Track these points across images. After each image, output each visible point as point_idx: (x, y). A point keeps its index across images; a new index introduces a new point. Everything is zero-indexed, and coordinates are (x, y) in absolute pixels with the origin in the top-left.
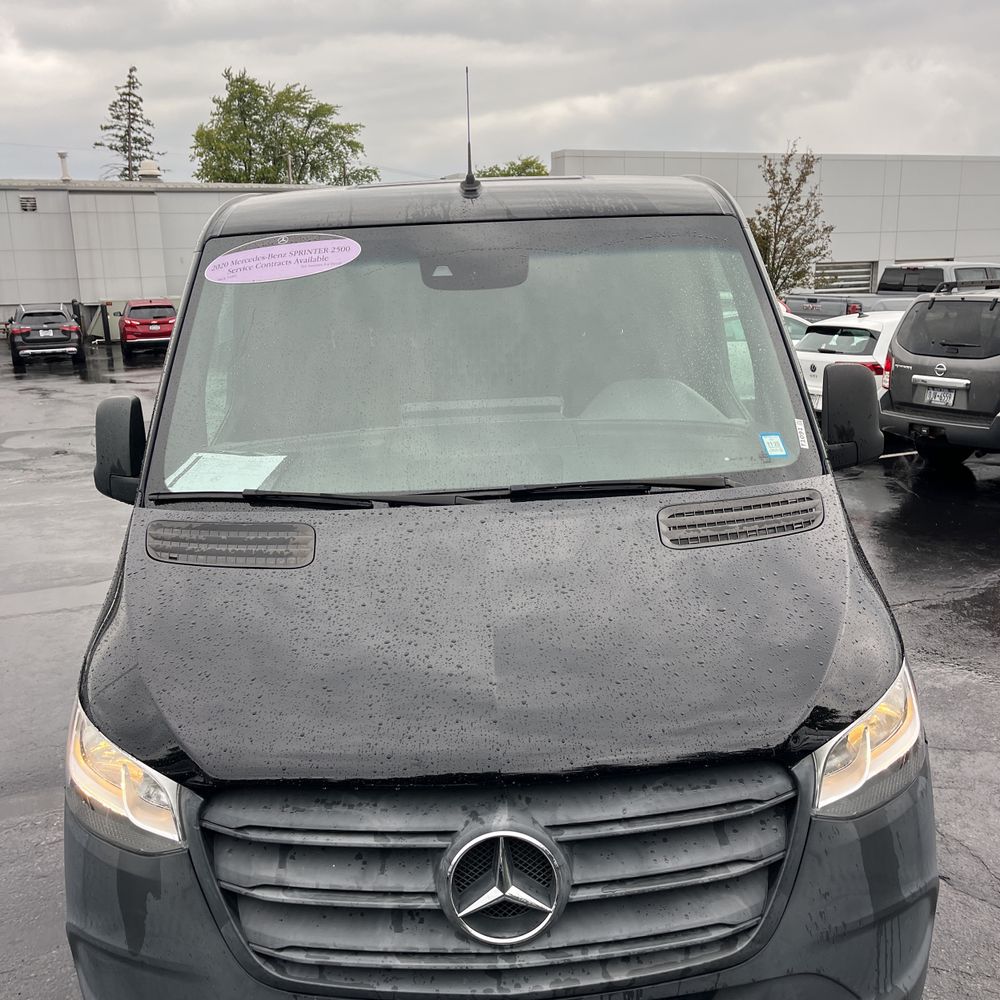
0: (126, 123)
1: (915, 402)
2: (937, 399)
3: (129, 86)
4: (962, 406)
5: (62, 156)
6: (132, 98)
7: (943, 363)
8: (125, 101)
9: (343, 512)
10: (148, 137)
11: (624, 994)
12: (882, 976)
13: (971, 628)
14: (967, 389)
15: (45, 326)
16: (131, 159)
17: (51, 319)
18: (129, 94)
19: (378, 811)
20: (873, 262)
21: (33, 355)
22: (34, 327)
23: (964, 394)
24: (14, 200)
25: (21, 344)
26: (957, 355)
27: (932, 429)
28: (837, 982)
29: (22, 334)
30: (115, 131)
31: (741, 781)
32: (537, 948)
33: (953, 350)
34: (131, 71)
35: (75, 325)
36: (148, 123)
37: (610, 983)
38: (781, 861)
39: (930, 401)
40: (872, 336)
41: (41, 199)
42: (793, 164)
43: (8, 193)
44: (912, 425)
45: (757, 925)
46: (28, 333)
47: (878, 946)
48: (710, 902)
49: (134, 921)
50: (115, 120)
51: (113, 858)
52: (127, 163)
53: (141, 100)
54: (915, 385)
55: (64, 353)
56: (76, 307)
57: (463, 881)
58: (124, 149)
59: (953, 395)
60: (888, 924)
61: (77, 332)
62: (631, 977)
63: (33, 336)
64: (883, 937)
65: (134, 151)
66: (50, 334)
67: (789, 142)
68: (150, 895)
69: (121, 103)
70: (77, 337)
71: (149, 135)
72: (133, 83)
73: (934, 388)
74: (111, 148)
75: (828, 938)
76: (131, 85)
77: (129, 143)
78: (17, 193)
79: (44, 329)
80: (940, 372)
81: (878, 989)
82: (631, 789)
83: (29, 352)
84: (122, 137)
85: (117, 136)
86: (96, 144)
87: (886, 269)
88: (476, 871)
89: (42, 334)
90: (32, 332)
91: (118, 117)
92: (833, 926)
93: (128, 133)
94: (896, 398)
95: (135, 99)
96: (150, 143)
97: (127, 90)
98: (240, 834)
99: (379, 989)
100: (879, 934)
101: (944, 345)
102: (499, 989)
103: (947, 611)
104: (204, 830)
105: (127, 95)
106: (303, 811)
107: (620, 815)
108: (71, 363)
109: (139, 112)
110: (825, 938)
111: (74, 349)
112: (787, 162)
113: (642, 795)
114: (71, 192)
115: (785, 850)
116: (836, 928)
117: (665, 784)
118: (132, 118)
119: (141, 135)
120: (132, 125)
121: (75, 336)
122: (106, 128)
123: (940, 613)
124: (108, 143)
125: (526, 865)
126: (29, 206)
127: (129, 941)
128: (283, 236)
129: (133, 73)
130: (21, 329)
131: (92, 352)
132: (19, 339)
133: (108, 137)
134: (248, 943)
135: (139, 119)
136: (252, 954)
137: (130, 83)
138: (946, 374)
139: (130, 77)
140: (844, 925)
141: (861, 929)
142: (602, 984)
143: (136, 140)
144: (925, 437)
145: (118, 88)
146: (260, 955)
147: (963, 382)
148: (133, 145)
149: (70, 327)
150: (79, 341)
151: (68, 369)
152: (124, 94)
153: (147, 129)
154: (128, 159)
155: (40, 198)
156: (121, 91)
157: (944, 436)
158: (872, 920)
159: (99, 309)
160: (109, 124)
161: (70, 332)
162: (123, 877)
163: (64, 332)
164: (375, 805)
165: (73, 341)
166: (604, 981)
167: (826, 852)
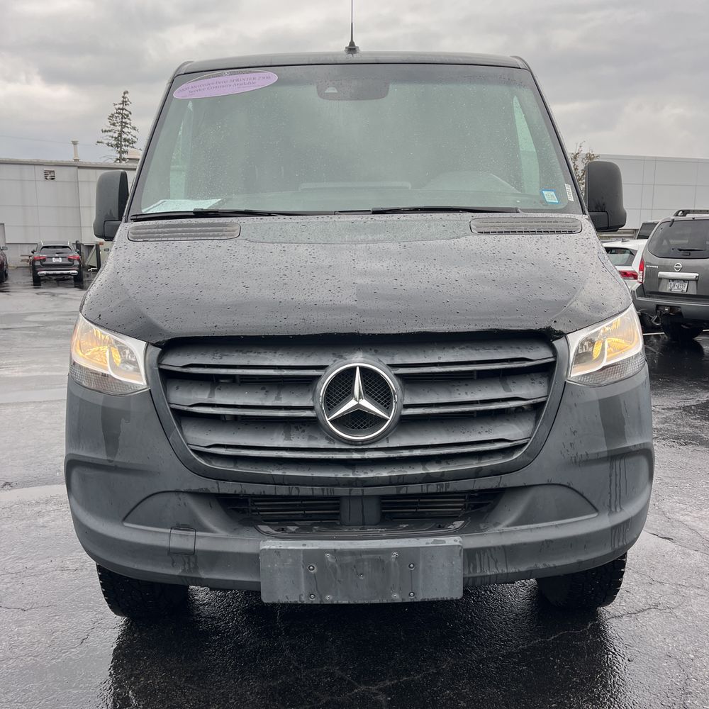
0: (119, 128)
1: (660, 291)
2: (676, 288)
3: (123, 104)
4: (693, 291)
5: (75, 143)
6: (124, 112)
7: (680, 263)
8: (120, 113)
9: (259, 218)
10: (134, 138)
11: (437, 485)
12: (613, 498)
13: (695, 419)
14: (696, 280)
15: (57, 255)
16: (121, 152)
17: (60, 250)
18: (123, 109)
19: (277, 355)
20: (635, 230)
21: (47, 275)
22: (50, 256)
23: (695, 282)
24: (40, 171)
25: (39, 267)
26: (690, 257)
27: (672, 308)
28: (582, 495)
29: (40, 260)
30: (111, 134)
31: (518, 348)
32: (379, 447)
33: (687, 253)
34: (125, 93)
35: (77, 255)
36: (134, 128)
37: (427, 473)
38: (544, 403)
39: (671, 290)
40: (631, 253)
41: (59, 173)
42: (579, 159)
43: (36, 167)
44: (658, 306)
45: (526, 444)
46: (44, 260)
47: (610, 476)
48: (496, 426)
49: (111, 439)
50: (112, 126)
51: (99, 400)
52: (118, 155)
53: (131, 113)
54: (661, 279)
55: (69, 274)
56: (78, 245)
57: (332, 402)
58: (117, 146)
59: (687, 284)
60: (618, 463)
61: (79, 260)
62: (442, 470)
63: (48, 262)
64: (614, 470)
65: (123, 147)
66: (60, 260)
67: (577, 144)
68: (123, 420)
69: (117, 115)
70: (78, 263)
71: (135, 137)
72: (126, 102)
73: (673, 280)
74: (108, 145)
75: (576, 462)
76: (124, 103)
77: (121, 142)
78: (42, 167)
79: (56, 257)
80: (677, 269)
81: (610, 507)
82: (444, 348)
83: (45, 272)
84: (116, 138)
85: (112, 137)
86: (98, 142)
87: (644, 224)
88: (340, 395)
89: (54, 260)
90: (47, 259)
91: (114, 124)
92: (579, 454)
93: (120, 135)
94: (647, 289)
95: (126, 113)
96: (135, 142)
97: (121, 106)
98: (185, 370)
99: (272, 473)
100: (611, 468)
101: (680, 250)
102: (353, 474)
103: (679, 411)
104: (161, 371)
105: (121, 109)
106: (227, 355)
107: (436, 360)
108: (73, 281)
109: (128, 121)
110: (573, 461)
111: (76, 272)
112: (575, 157)
113: (451, 351)
114: (79, 167)
115: (547, 396)
116: (581, 455)
117: (467, 347)
118: (124, 125)
119: (129, 137)
120: (124, 130)
121: (77, 263)
122: (105, 131)
123: (674, 412)
124: (106, 142)
125: (373, 392)
126: (50, 176)
127: (108, 453)
128: (226, 72)
129: (126, 95)
130: (40, 257)
131: (88, 276)
132: (38, 263)
133: (107, 138)
134: (188, 444)
135: (129, 126)
136: (191, 452)
137: (123, 101)
138: (681, 270)
139: (123, 97)
140: (587, 454)
141: (598, 460)
142: (422, 474)
143: (125, 140)
144: (667, 315)
145: (115, 105)
146: (195, 451)
147: (694, 275)
148: (123, 143)
149: (74, 257)
150: (79, 266)
151: (71, 284)
152: (119, 109)
153: (133, 132)
154: (119, 152)
155: (58, 171)
156: (117, 107)
157: (680, 314)
158: (606, 455)
159: (94, 247)
160: (107, 129)
161: (74, 260)
162: (105, 411)
163: (70, 259)
164: (275, 353)
165: (75, 266)
166: (423, 472)
167: (575, 405)
